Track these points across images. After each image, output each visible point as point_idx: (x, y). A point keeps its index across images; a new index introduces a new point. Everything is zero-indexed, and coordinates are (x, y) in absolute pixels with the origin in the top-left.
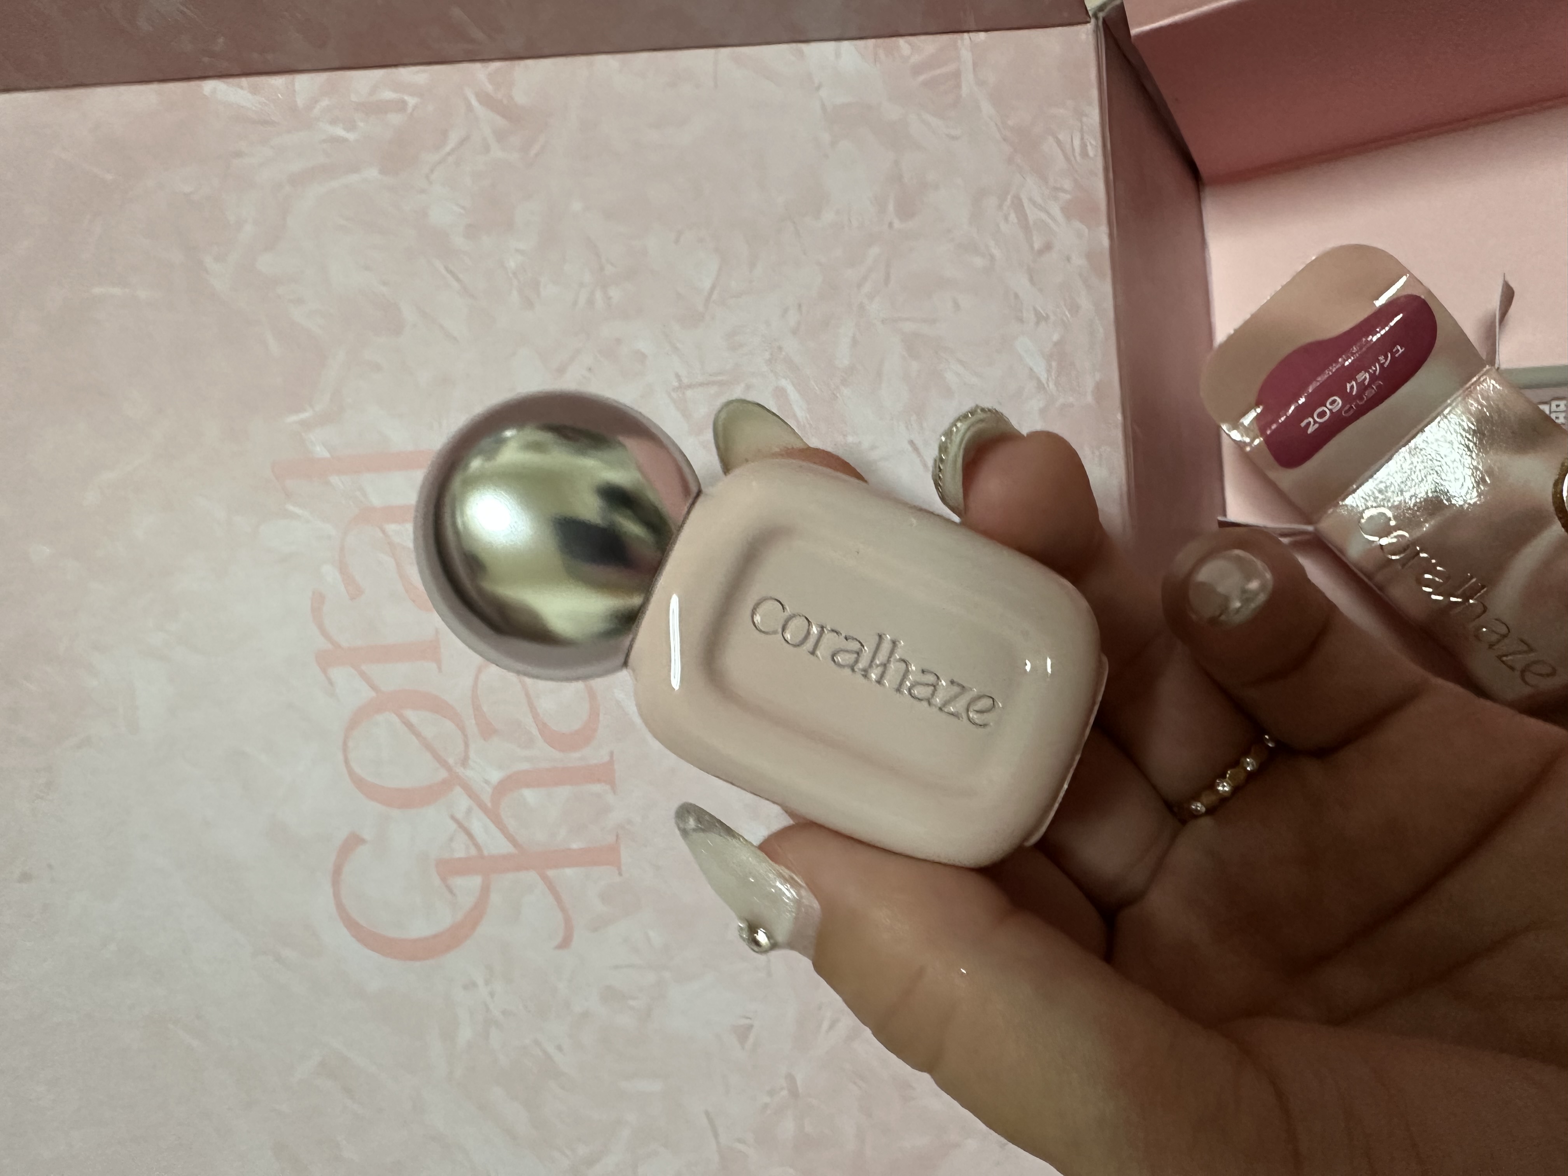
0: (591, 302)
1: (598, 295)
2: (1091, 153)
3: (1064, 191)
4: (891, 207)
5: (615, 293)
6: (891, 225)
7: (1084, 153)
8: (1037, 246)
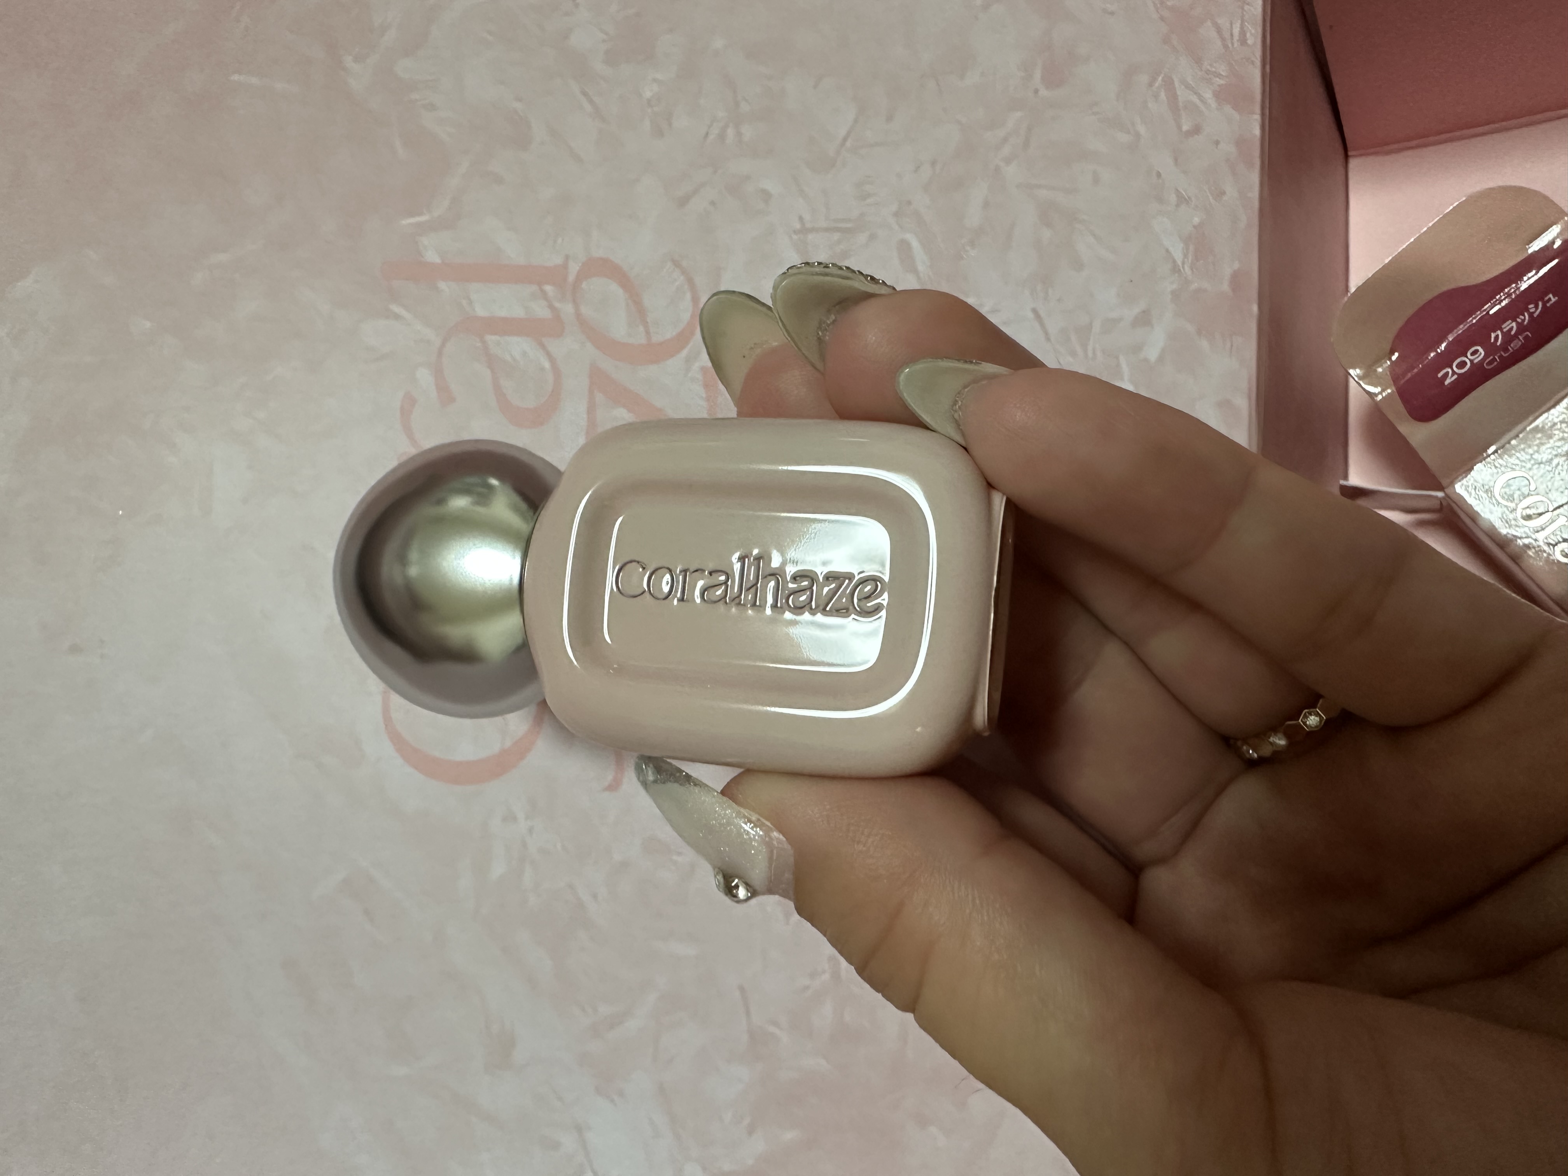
0: (722, 136)
1: (730, 132)
2: (1250, 42)
3: (1219, 76)
4: (1038, 74)
5: (748, 132)
6: (1036, 91)
7: (1243, 41)
8: (1185, 128)
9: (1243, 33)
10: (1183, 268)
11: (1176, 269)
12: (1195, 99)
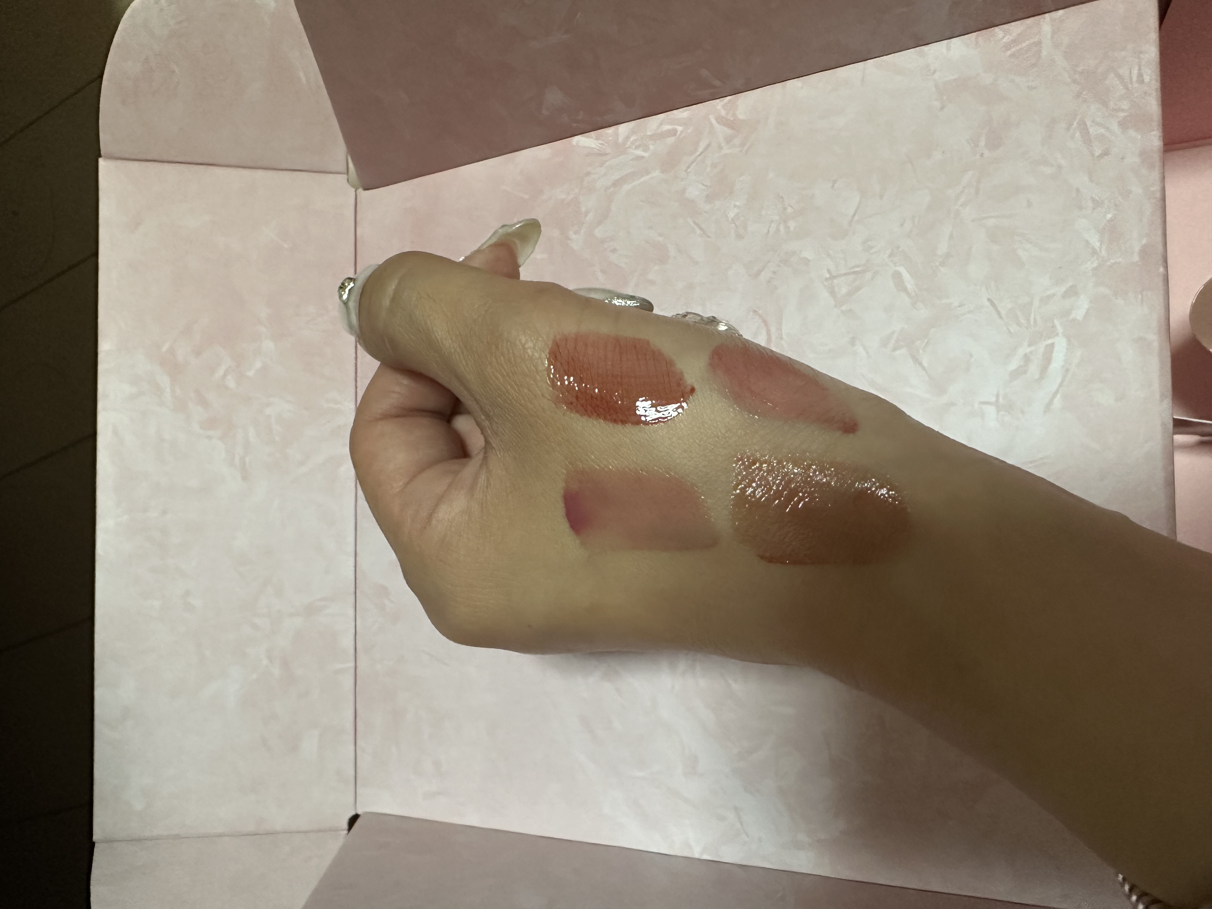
0: (778, 230)
1: (782, 228)
2: (1147, 79)
3: (1123, 110)
4: (982, 143)
5: (792, 225)
6: (982, 155)
7: (1141, 80)
8: (1097, 153)
9: (1140, 75)
10: (1101, 251)
11: (1094, 252)
12: (1102, 131)
